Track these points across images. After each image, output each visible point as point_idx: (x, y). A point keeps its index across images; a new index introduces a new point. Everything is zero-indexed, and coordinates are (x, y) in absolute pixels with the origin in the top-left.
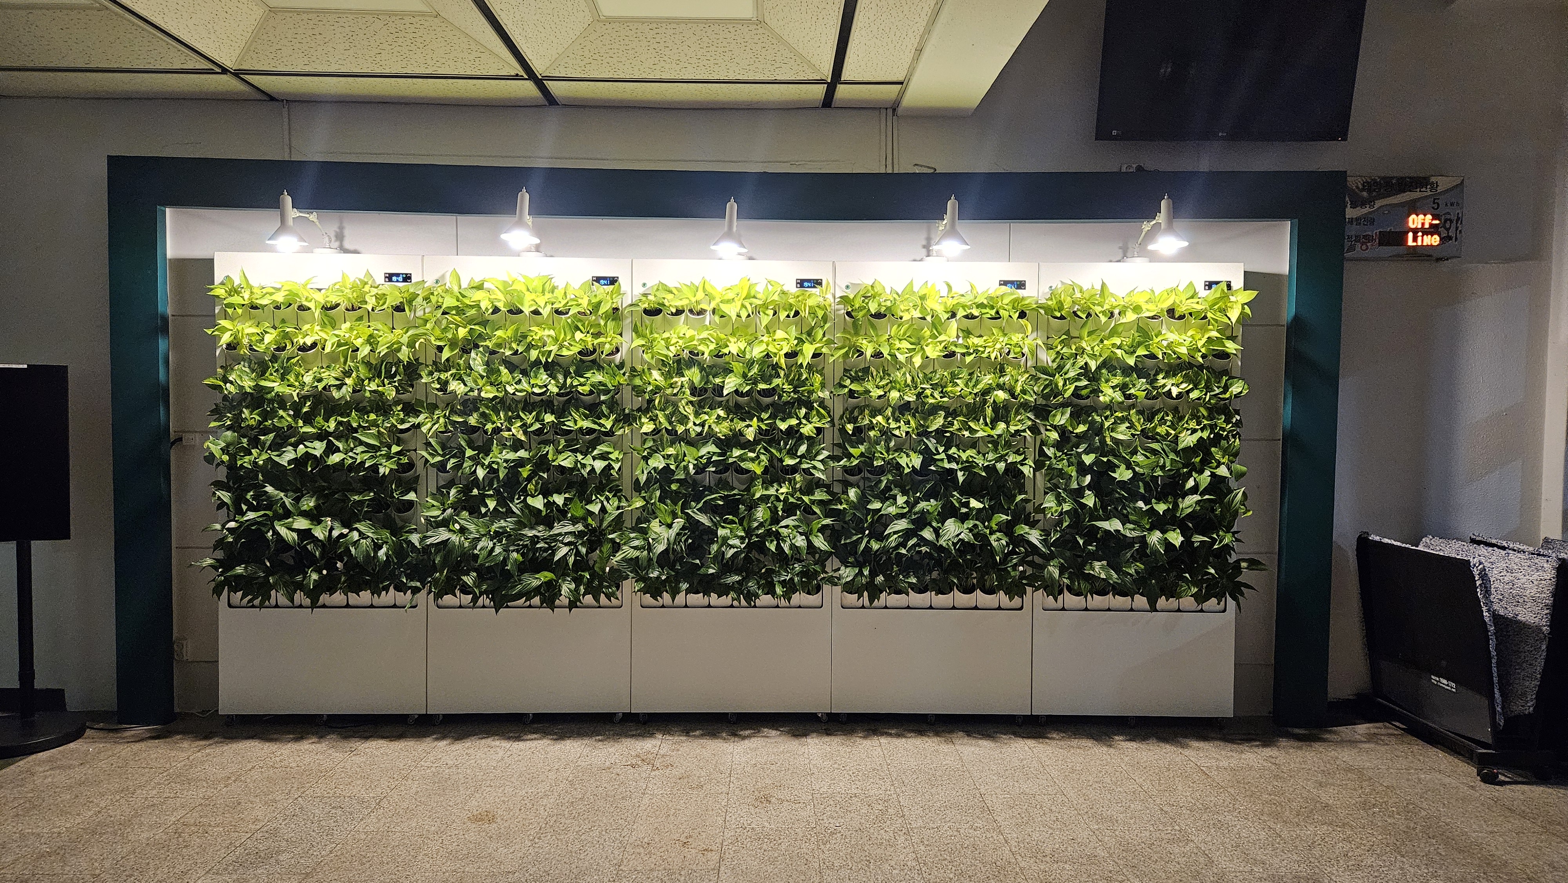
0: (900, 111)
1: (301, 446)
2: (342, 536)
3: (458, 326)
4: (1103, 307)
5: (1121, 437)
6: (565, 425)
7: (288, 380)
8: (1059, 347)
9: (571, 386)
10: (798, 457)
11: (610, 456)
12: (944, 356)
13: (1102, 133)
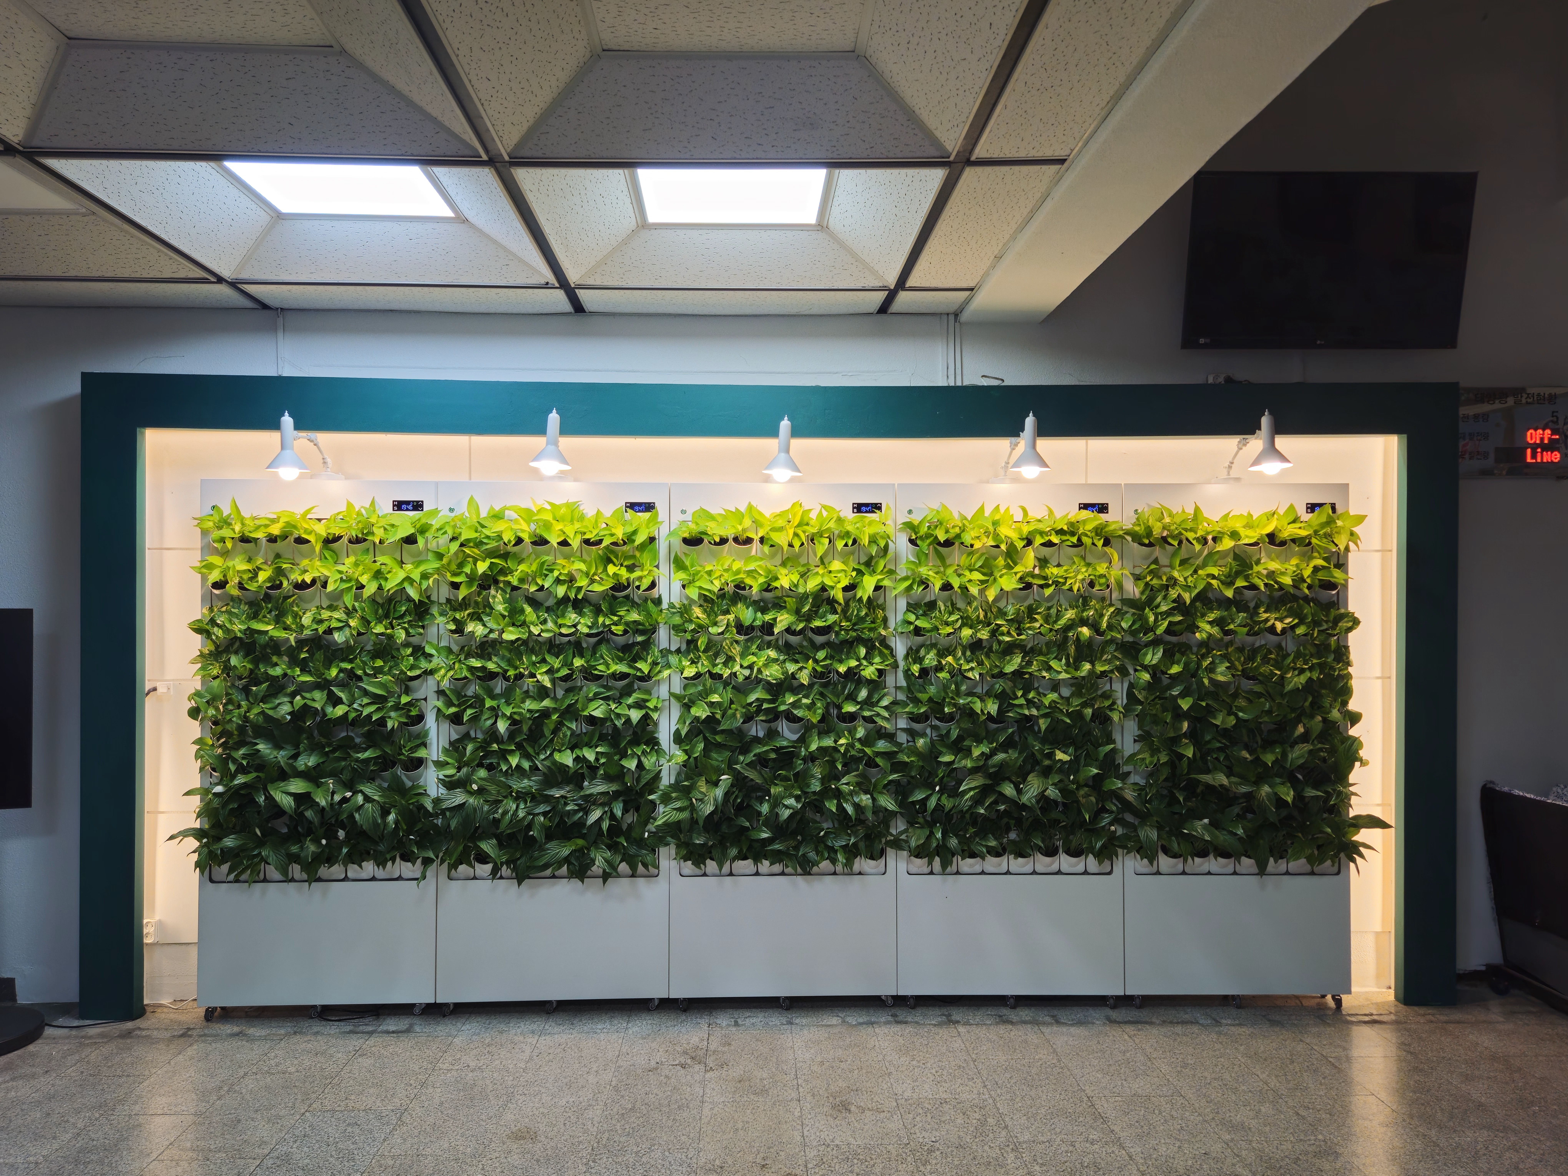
0: (965, 317)
1: (298, 698)
2: (345, 800)
3: (475, 561)
4: (1196, 533)
5: (1221, 678)
6: (596, 669)
7: (285, 623)
8: (1149, 578)
9: (604, 624)
10: (858, 703)
11: (648, 704)
12: (1020, 589)
13: (1189, 342)
